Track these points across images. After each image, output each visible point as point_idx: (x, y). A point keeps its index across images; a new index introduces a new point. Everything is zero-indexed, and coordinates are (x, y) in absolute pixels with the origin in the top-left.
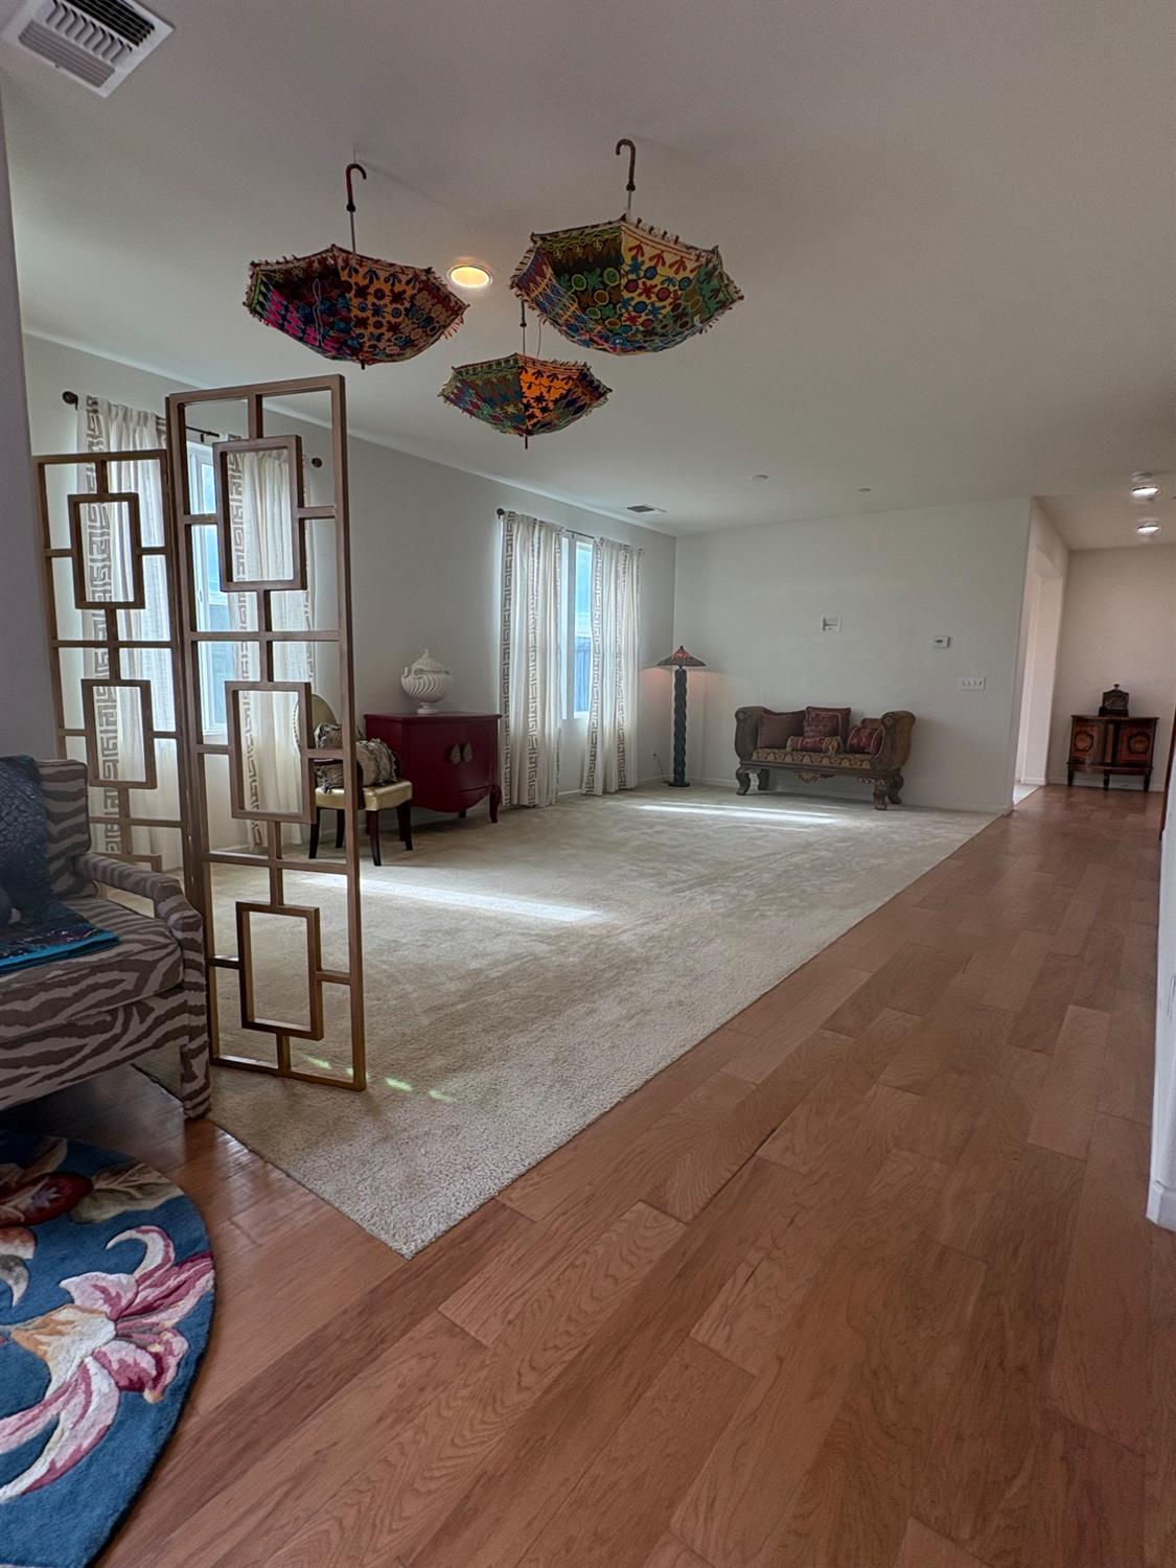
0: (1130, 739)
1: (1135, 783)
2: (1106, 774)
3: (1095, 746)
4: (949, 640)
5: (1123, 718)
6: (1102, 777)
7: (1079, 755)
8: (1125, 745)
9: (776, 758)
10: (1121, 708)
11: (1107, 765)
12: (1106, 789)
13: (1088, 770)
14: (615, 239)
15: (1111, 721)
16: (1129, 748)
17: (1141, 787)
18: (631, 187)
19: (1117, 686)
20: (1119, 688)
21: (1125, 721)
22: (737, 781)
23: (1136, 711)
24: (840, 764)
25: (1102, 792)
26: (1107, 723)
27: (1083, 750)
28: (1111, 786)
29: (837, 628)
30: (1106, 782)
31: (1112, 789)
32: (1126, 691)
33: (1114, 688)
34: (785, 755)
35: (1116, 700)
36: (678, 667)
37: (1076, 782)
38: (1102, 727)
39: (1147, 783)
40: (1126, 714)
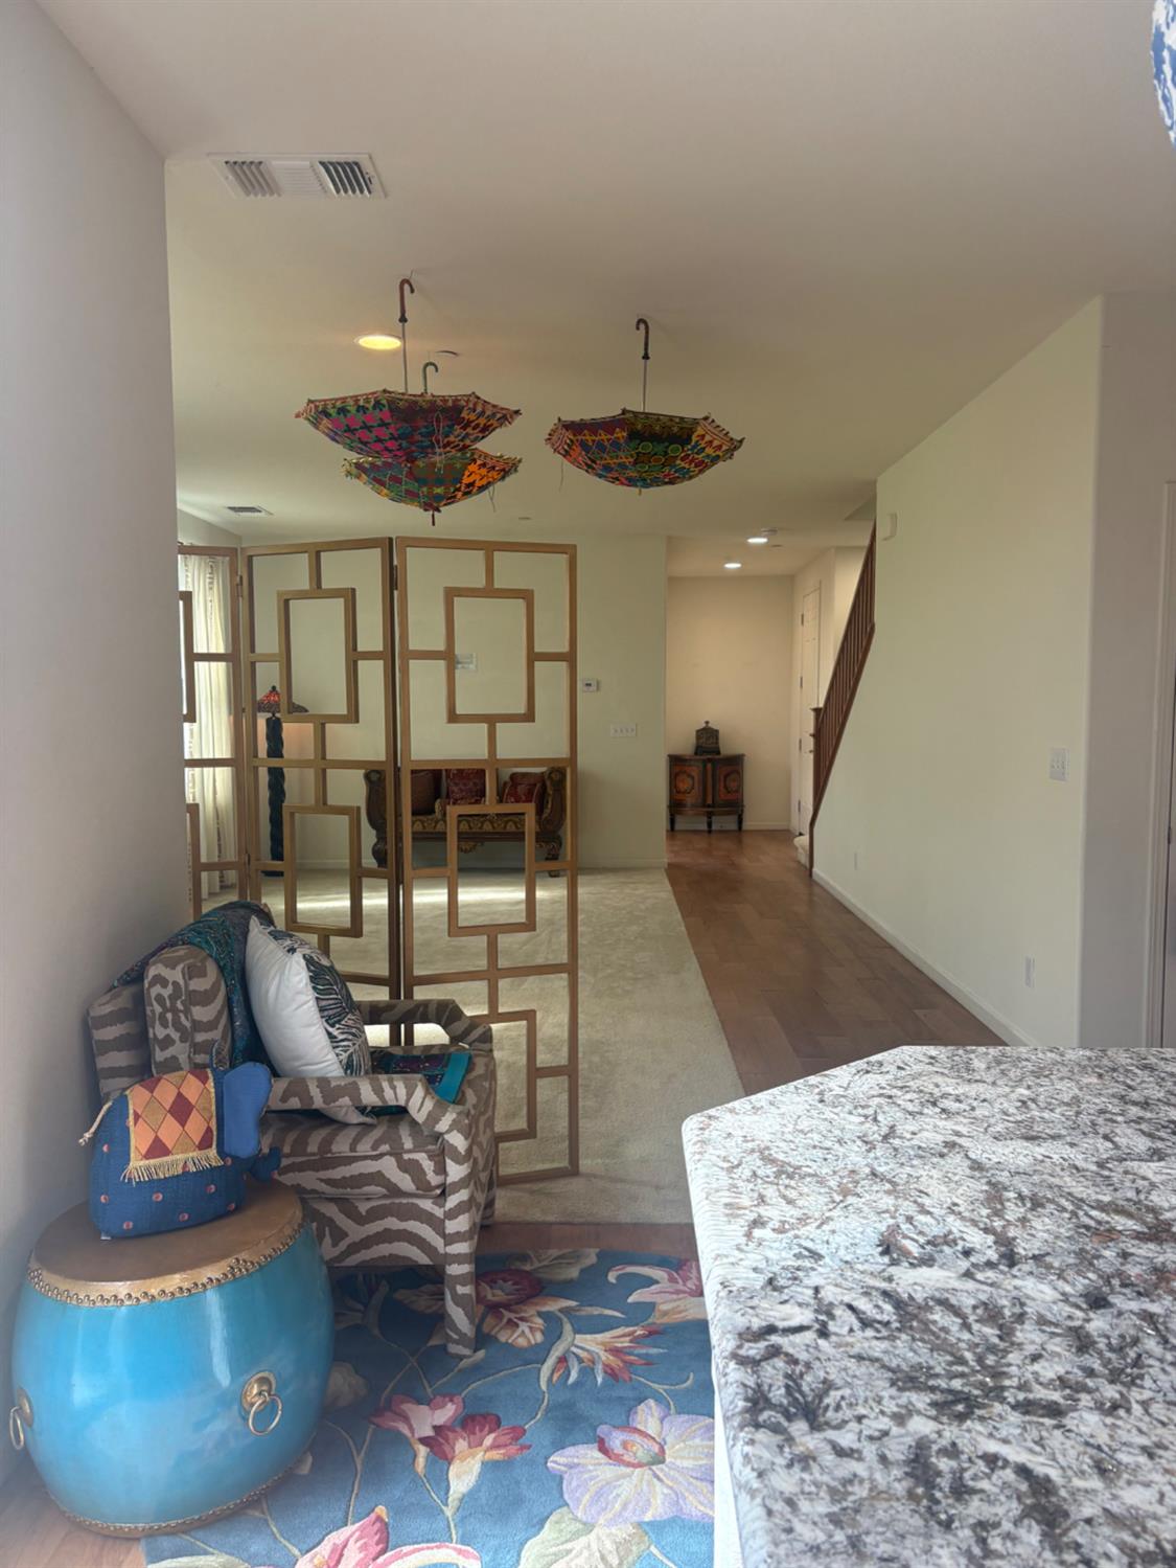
0: (726, 777)
1: (729, 823)
2: (710, 815)
3: (696, 785)
4: (598, 683)
5: (717, 757)
6: (705, 819)
7: (680, 797)
8: (722, 784)
9: (424, 827)
10: (714, 745)
11: (709, 806)
12: (710, 832)
13: (690, 812)
14: (691, 429)
15: (709, 760)
16: (725, 787)
17: (734, 827)
18: (646, 357)
19: (707, 723)
20: (710, 725)
21: (719, 759)
22: (374, 861)
23: (727, 749)
24: (505, 827)
25: (706, 834)
26: (705, 762)
27: (684, 792)
28: (714, 827)
29: (472, 666)
30: (710, 825)
31: (716, 831)
32: (715, 728)
33: (704, 725)
34: (437, 822)
35: (708, 738)
36: (270, 715)
37: (678, 827)
38: (701, 765)
39: (740, 822)
40: (719, 753)
